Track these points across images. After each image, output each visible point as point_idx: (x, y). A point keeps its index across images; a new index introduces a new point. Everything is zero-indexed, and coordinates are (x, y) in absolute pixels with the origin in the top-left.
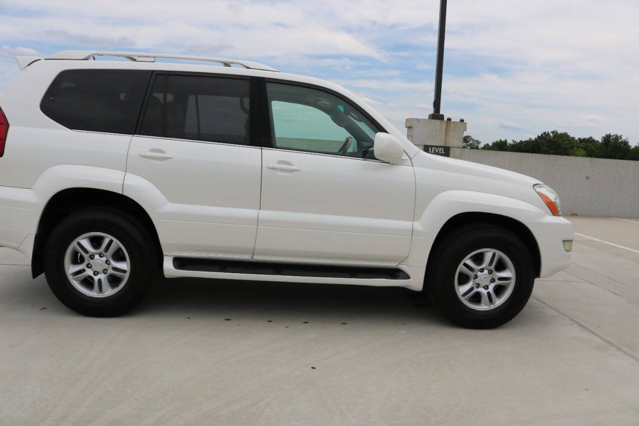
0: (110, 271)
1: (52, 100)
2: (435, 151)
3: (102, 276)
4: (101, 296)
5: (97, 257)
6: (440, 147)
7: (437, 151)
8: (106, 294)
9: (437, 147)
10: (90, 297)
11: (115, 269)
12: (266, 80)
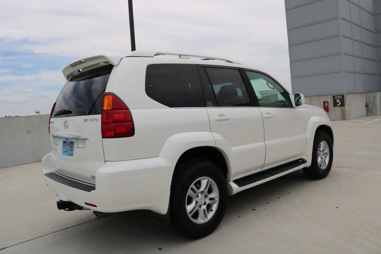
0: (208, 202)
1: (151, 87)
2: (337, 98)
3: (204, 207)
4: (206, 220)
5: (200, 195)
6: (339, 96)
7: (338, 97)
8: (208, 218)
9: (338, 96)
10: (201, 224)
11: (211, 199)
12: (245, 70)
